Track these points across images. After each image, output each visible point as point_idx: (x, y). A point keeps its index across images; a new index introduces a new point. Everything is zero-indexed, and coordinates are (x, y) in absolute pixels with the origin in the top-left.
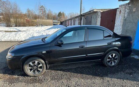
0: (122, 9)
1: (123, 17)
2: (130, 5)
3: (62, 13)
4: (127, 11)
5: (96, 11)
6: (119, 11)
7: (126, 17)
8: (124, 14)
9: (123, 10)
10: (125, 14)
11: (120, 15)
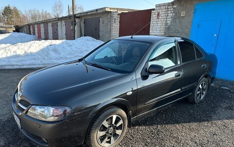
0: (161, 10)
1: (164, 24)
2: (175, 6)
3: (12, 8)
4: (171, 14)
5: (109, 10)
6: (157, 13)
7: (169, 24)
8: (165, 20)
9: (163, 13)
10: (168, 19)
11: (158, 20)
